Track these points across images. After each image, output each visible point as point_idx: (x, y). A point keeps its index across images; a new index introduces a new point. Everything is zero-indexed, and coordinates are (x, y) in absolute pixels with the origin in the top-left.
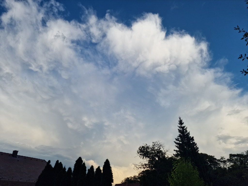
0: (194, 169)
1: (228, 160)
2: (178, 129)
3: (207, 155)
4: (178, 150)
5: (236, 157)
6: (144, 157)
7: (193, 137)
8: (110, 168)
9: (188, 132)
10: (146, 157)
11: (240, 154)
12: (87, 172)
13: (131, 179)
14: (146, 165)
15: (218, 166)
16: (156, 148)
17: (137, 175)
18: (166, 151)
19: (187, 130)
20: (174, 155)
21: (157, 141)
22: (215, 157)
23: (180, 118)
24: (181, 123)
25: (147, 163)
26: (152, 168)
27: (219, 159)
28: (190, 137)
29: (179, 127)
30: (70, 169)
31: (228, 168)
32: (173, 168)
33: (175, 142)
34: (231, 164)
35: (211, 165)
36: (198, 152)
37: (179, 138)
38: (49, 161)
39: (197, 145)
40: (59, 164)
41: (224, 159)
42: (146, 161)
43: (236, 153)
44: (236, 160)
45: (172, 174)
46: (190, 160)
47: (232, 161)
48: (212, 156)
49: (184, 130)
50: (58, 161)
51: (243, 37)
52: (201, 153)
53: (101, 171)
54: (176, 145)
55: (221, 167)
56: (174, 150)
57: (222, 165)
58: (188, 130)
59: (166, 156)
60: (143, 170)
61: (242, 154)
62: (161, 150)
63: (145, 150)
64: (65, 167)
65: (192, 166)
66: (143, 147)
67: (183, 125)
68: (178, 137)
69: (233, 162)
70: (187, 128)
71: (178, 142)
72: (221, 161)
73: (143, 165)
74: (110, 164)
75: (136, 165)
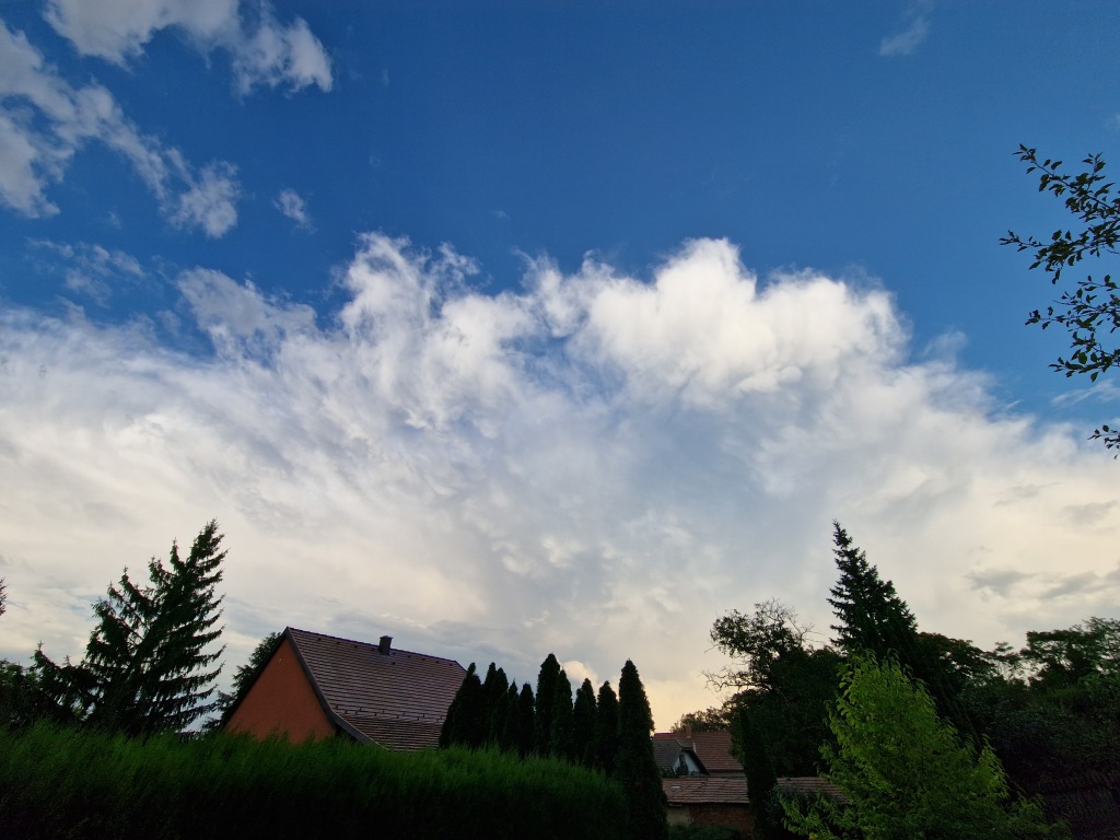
0: (915, 688)
1: (1024, 652)
2: (837, 561)
3: (944, 638)
4: (845, 625)
5: (1052, 643)
6: (733, 651)
7: (890, 583)
8: (639, 685)
9: (871, 566)
10: (741, 649)
11: (1066, 632)
12: (574, 697)
13: (700, 718)
14: (742, 675)
15: (991, 675)
16: (770, 622)
17: (719, 706)
18: (802, 631)
19: (867, 560)
20: (832, 641)
21: (771, 601)
22: (973, 645)
23: (837, 526)
24: (842, 539)
25: (745, 668)
26: (762, 683)
27: (991, 651)
28: (881, 583)
29: (839, 553)
30: (527, 687)
31: (1030, 679)
32: (841, 685)
33: (831, 601)
34: (1040, 666)
35: (966, 671)
36: (913, 629)
37: (844, 587)
38: (473, 667)
39: (907, 608)
40: (496, 675)
41: (1010, 648)
42: (742, 662)
43: (1050, 629)
44: (1054, 651)
45: (838, 703)
46: (896, 659)
47: (1040, 656)
48: (961, 641)
49: (857, 560)
50: (493, 666)
51: (1037, 261)
52: (923, 634)
53: (615, 695)
54: (838, 611)
55: (1002, 677)
56: (833, 627)
57: (1005, 671)
58: (871, 562)
59: (805, 646)
60: (735, 690)
61: (1075, 630)
62: (784, 626)
63: (735, 630)
64: (514, 684)
65: (906, 679)
66: (726, 620)
67: (850, 548)
68: (839, 583)
69: (1044, 661)
70: (863, 555)
71: (842, 600)
72: (1001, 659)
73: (734, 677)
74: (638, 675)
75: (710, 677)
